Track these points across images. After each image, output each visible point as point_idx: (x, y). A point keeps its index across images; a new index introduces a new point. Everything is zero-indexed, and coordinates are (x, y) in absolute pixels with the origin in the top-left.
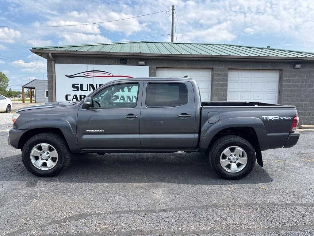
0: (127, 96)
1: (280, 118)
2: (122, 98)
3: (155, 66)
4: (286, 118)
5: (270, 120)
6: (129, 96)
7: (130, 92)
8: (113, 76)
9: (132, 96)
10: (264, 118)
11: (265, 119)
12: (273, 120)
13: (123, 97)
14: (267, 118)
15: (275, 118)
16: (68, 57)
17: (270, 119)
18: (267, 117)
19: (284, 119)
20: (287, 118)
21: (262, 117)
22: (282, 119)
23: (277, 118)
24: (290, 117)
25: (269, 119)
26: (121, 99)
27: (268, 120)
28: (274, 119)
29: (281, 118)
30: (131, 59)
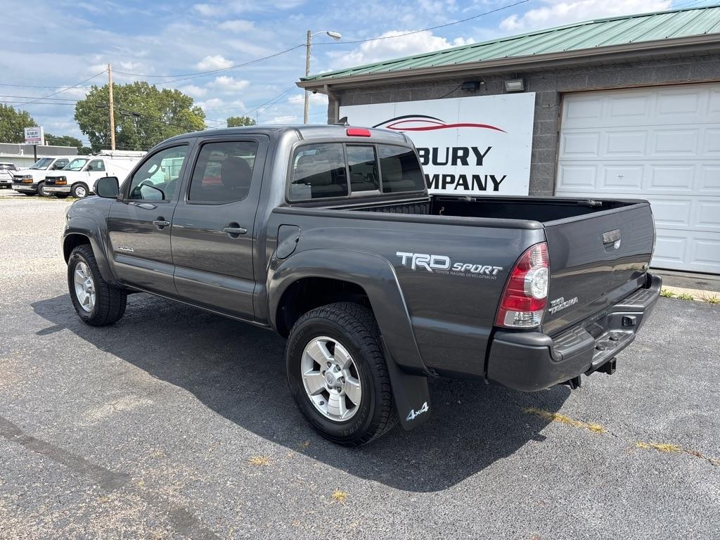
0: (473, 176)
1: (452, 266)
2: (461, 182)
3: (552, 91)
4: (476, 269)
5: (421, 270)
6: (478, 176)
7: (482, 165)
8: (445, 126)
9: (486, 176)
10: (401, 258)
11: (404, 262)
12: (429, 269)
13: (463, 177)
14: (409, 260)
15: (437, 262)
16: (362, 89)
17: (419, 264)
18: (410, 255)
19: (467, 271)
20: (481, 269)
21: (398, 254)
22: (461, 272)
23: (443, 263)
24: (490, 268)
25: (417, 266)
26: (458, 184)
27: (413, 267)
28: (432, 265)
29: (459, 267)
30: (489, 77)
